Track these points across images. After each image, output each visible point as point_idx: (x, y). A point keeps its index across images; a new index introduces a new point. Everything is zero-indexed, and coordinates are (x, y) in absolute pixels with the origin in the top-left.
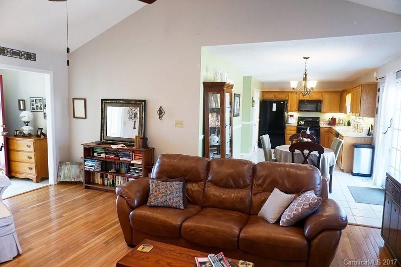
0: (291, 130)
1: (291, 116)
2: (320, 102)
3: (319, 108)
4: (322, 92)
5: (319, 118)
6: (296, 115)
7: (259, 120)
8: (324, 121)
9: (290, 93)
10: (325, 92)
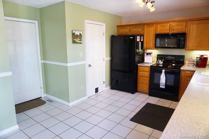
0: (144, 71)
1: (147, 54)
2: (184, 35)
3: (182, 43)
4: (187, 21)
5: (184, 56)
6: (155, 52)
7: (109, 58)
8: (190, 60)
9: (146, 26)
10: (191, 20)
